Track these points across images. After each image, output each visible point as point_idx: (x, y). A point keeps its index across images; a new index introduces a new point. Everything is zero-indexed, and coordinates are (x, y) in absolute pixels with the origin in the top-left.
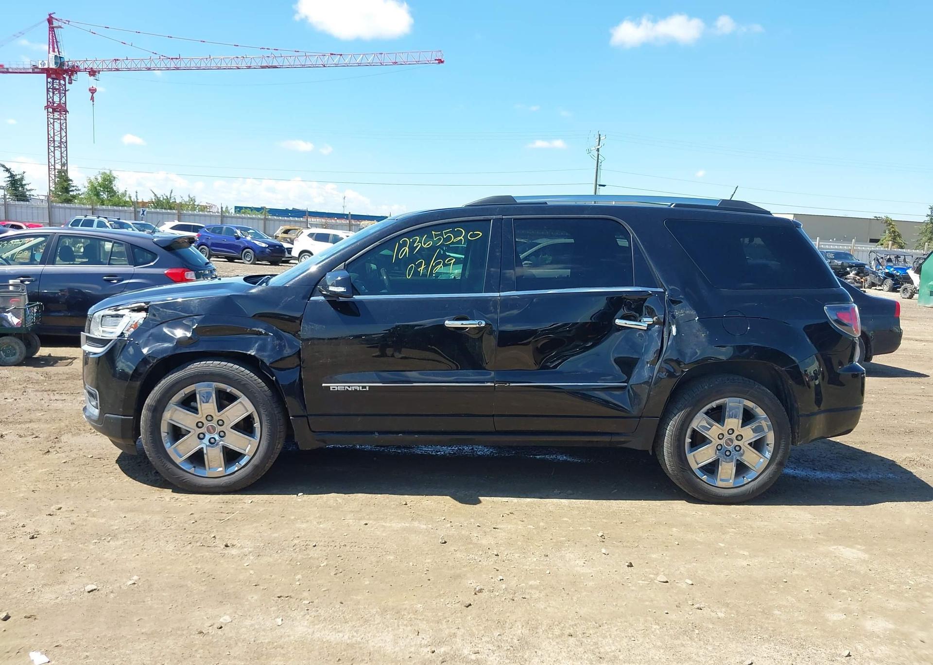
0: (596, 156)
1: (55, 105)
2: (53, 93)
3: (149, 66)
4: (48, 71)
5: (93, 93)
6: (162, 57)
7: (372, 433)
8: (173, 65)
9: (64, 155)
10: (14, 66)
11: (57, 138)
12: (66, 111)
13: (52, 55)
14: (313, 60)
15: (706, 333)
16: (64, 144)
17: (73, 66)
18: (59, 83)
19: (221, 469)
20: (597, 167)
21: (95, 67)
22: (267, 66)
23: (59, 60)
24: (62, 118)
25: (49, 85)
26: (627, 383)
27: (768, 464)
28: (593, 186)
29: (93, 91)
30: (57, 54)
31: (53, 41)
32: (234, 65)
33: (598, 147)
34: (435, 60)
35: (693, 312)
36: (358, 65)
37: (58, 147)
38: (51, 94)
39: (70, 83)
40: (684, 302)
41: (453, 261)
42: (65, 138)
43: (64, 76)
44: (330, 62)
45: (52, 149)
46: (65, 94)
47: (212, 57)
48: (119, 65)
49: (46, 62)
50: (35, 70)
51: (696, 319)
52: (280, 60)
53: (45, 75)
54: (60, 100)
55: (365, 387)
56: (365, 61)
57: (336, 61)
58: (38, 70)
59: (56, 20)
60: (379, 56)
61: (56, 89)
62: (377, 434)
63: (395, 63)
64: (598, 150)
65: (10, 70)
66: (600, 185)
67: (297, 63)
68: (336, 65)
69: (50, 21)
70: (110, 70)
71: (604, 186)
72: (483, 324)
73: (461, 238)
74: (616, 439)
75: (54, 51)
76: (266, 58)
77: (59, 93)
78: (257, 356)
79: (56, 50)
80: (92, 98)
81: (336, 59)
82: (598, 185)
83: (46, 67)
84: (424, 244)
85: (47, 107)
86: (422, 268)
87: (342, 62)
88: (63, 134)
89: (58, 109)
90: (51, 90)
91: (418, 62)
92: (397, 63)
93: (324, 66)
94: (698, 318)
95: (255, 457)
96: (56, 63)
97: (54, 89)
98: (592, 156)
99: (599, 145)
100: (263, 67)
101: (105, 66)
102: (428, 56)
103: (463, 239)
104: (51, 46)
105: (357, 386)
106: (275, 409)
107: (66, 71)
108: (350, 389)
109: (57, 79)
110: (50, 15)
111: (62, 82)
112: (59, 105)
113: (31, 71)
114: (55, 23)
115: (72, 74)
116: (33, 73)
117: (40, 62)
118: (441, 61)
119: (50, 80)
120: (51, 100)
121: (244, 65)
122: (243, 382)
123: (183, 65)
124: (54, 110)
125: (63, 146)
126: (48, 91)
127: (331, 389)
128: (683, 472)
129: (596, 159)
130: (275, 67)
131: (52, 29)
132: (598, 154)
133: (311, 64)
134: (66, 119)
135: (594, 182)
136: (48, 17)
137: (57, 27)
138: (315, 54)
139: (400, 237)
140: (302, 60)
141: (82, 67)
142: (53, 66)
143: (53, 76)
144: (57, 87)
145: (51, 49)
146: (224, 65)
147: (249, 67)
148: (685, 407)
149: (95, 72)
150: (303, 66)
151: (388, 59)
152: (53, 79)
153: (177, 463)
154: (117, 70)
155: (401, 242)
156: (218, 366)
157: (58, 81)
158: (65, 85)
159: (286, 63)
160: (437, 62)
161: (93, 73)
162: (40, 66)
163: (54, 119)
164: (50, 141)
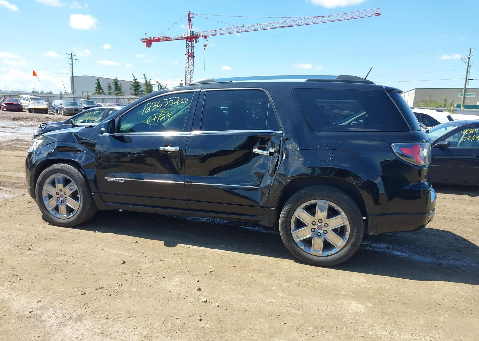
0: (467, 62)
1: (189, 53)
2: (189, 48)
3: (230, 32)
4: (187, 38)
5: (205, 47)
6: (236, 27)
7: (130, 204)
8: (240, 30)
9: (192, 77)
10: (174, 37)
11: (190, 69)
12: (194, 56)
13: (189, 30)
14: (308, 21)
15: (303, 159)
16: (192, 71)
17: (197, 35)
18: (192, 43)
19: (65, 215)
20: (468, 68)
21: (207, 34)
22: (285, 26)
23: (192, 33)
24: (192, 59)
25: (187, 44)
26: (258, 186)
27: (346, 244)
28: (465, 80)
29: (205, 46)
30: (191, 30)
31: (190, 24)
32: (269, 27)
33: (469, 56)
34: (376, 14)
35: (297, 146)
36: (332, 21)
37: (190, 73)
38: (188, 49)
39: (196, 43)
40: (292, 140)
41: (170, 115)
42: (193, 69)
43: (194, 40)
44: (317, 21)
45: (187, 74)
46: (194, 48)
47: (258, 24)
48: (217, 32)
49: (186, 34)
50: (182, 38)
51: (298, 150)
52: (291, 22)
53: (186, 40)
54: (191, 51)
55: (122, 180)
56: (336, 19)
57: (320, 20)
58: (183, 38)
59: (192, 14)
60: (344, 15)
61: (190, 46)
62: (131, 205)
63: (352, 18)
64: (469, 58)
65: (172, 39)
66: (469, 80)
67: (300, 23)
68: (320, 22)
69: (189, 15)
70: (213, 35)
71: (472, 80)
72: (178, 149)
73: (177, 102)
74: (252, 218)
75: (190, 28)
76: (285, 22)
77: (191, 48)
78: (78, 162)
79: (191, 28)
80: (205, 49)
81: (320, 19)
82: (467, 79)
83: (186, 36)
84: (158, 106)
85: (186, 55)
86: (155, 119)
87: (323, 20)
88: (192, 67)
89: (190, 55)
90: (188, 47)
91: (365, 16)
92: (353, 18)
93: (314, 24)
94: (299, 149)
95: (78, 211)
96: (190, 34)
97: (189, 46)
98: (465, 62)
99: (470, 55)
100: (282, 27)
101: (211, 34)
102: (372, 12)
103: (178, 103)
104: (189, 26)
105: (119, 179)
106: (86, 188)
107: (194, 37)
108: (116, 181)
109: (190, 41)
110: (189, 12)
111: (193, 42)
112: (191, 53)
113: (180, 38)
114: (191, 16)
115: (197, 39)
116: (181, 39)
117: (184, 34)
118: (379, 14)
119: (188, 42)
120: (188, 51)
121: (274, 27)
122: (72, 175)
123: (245, 29)
124: (189, 56)
125: (192, 72)
126: (186, 47)
127: (108, 180)
128: (289, 242)
129: (467, 63)
130: (289, 26)
131: (190, 18)
132: (469, 61)
133: (307, 23)
134: (193, 60)
135: (465, 77)
136: (188, 13)
137: (192, 17)
138: (309, 18)
139: (148, 102)
140: (303, 22)
141: (201, 35)
142: (189, 35)
143: (189, 40)
144: (191, 45)
145: (189, 28)
146: (264, 28)
147: (276, 28)
148: (290, 203)
149: (207, 37)
150: (303, 25)
151: (348, 16)
152: (189, 41)
153: (49, 210)
154: (216, 35)
155: (148, 105)
156: (63, 166)
157: (191, 42)
158: (194, 44)
159: (294, 24)
160: (377, 15)
161: (205, 37)
162: (184, 36)
163: (188, 60)
164: (187, 70)
